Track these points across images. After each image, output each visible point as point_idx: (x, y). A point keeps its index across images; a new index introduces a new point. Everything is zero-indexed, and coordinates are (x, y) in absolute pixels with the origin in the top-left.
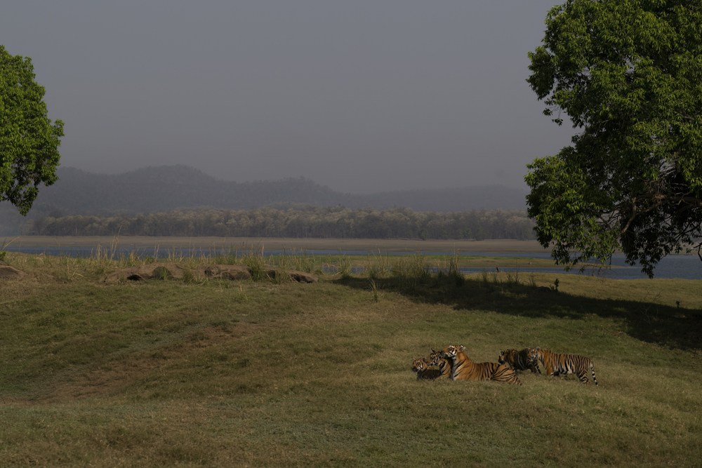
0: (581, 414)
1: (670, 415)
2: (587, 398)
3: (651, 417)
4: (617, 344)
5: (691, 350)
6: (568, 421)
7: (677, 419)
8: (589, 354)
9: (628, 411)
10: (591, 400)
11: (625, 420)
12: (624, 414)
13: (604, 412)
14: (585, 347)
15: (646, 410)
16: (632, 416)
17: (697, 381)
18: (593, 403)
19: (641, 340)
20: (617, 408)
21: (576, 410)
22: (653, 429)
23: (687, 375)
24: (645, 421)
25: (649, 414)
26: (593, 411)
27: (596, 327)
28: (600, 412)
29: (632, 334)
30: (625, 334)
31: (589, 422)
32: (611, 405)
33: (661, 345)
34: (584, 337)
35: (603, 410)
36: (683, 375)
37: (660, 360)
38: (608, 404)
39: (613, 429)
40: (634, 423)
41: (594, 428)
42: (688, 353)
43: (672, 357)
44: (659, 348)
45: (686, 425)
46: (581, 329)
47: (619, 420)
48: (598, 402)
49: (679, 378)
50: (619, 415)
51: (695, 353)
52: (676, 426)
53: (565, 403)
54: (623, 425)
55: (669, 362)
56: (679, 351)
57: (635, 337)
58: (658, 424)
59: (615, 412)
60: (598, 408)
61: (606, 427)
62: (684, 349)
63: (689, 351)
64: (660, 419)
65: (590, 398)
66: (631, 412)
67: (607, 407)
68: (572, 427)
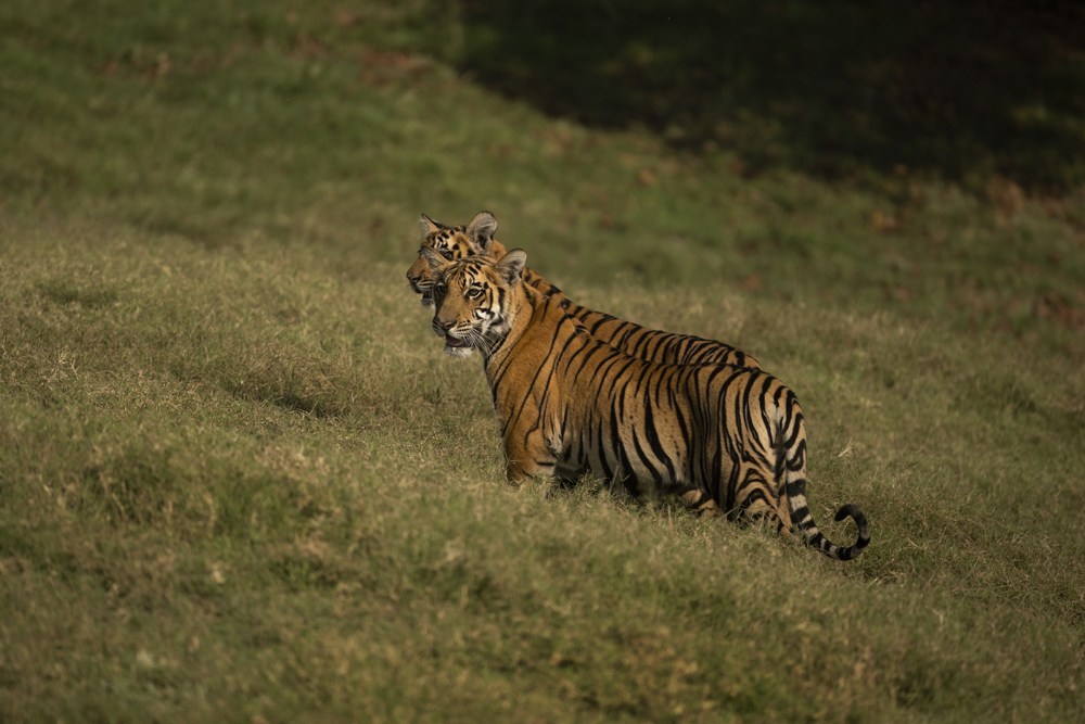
0: (201, 591)
1: (780, 600)
2: (239, 491)
3: (652, 608)
4: (397, 139)
5: (871, 175)
6: (119, 637)
7: (821, 620)
8: (212, 201)
9: (506, 570)
10: (262, 499)
11: (489, 629)
12: (484, 590)
13: (350, 575)
14: (182, 159)
15: (619, 561)
16: (530, 603)
17: (932, 379)
18: (275, 519)
19: (552, 111)
20: (435, 551)
21: (168, 559)
22: (674, 686)
23: (864, 342)
24: (615, 636)
25: (640, 591)
26: (281, 569)
27: (257, 29)
28: (325, 577)
29: (486, 72)
30: (447, 74)
31: (257, 642)
32: (393, 529)
33: (677, 146)
34: (179, 93)
35: (343, 561)
36: (837, 340)
37: (677, 249)
38: (376, 522)
39: (414, 686)
40: (545, 647)
41: (290, 679)
42: (858, 202)
43: (752, 227)
44: (669, 167)
45: (880, 659)
46: (157, 36)
47: (452, 625)
48: (309, 512)
49: (810, 359)
50: (447, 597)
51: (900, 201)
52: (818, 666)
53: (99, 517)
54: (479, 656)
55: (735, 258)
56: (795, 184)
57: (510, 94)
58: (702, 655)
59: (424, 576)
60: (314, 548)
61: (366, 676)
62: (829, 175)
63: (863, 186)
64: (714, 622)
65: (258, 485)
66: (525, 576)
67: (368, 544)
68: (144, 676)
